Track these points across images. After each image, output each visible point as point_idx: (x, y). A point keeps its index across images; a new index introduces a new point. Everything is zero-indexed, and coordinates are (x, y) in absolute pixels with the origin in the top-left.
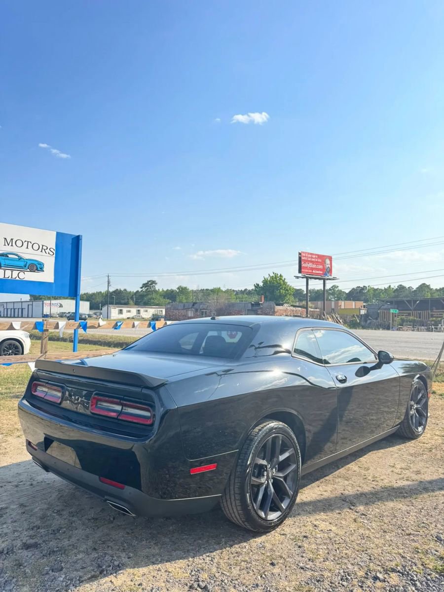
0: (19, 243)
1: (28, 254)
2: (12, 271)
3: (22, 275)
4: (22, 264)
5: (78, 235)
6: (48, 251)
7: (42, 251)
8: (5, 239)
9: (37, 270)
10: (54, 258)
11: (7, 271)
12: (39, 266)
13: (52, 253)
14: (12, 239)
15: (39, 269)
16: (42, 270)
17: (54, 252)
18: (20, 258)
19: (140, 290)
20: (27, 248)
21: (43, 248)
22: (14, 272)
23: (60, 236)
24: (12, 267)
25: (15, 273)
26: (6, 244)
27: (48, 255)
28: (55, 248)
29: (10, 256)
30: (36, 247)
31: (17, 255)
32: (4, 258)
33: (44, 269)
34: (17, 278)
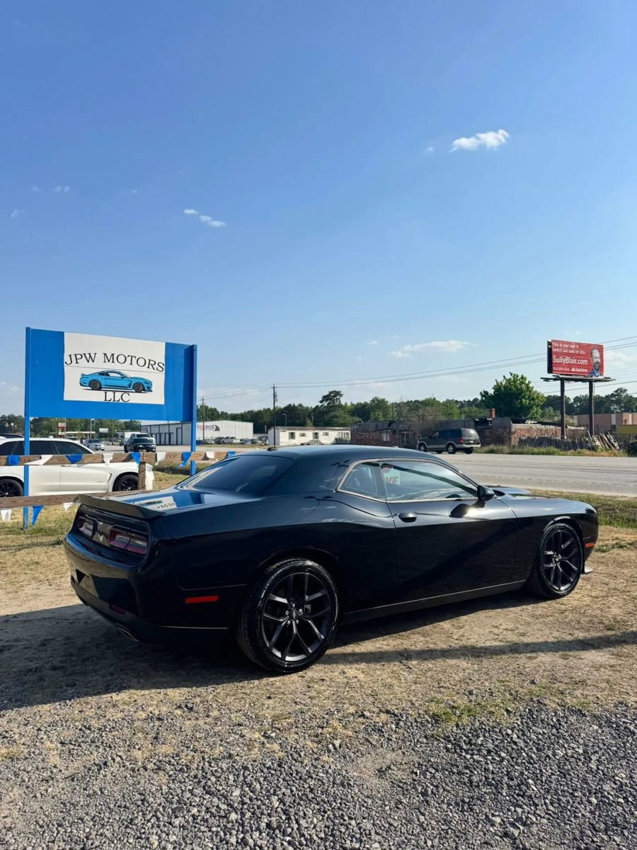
0: (121, 359)
1: (133, 371)
2: (114, 392)
3: (126, 397)
4: (125, 383)
5: (191, 344)
6: (156, 366)
7: (148, 367)
8: (105, 354)
9: (144, 390)
10: (164, 375)
11: (108, 393)
12: (146, 385)
13: (161, 369)
14: (113, 355)
15: (146, 389)
16: (149, 390)
17: (164, 368)
18: (123, 377)
19: (320, 404)
20: (131, 364)
21: (150, 364)
22: (117, 393)
23: (170, 348)
24: (115, 388)
25: (118, 395)
26: (106, 360)
27: (156, 371)
28: (164, 363)
29: (111, 374)
30: (141, 362)
31: (119, 373)
32: (104, 377)
33: (152, 389)
34: (121, 401)
